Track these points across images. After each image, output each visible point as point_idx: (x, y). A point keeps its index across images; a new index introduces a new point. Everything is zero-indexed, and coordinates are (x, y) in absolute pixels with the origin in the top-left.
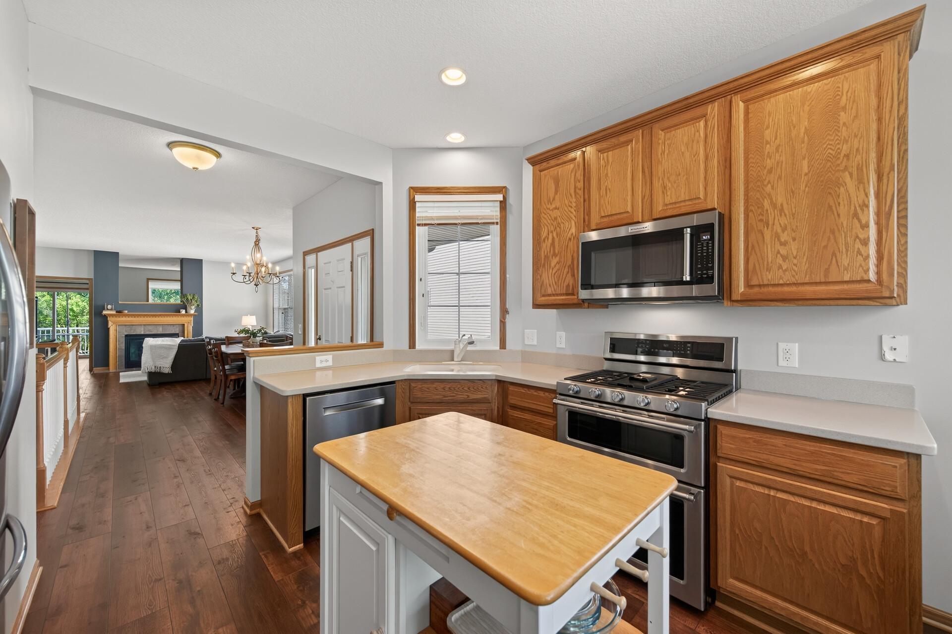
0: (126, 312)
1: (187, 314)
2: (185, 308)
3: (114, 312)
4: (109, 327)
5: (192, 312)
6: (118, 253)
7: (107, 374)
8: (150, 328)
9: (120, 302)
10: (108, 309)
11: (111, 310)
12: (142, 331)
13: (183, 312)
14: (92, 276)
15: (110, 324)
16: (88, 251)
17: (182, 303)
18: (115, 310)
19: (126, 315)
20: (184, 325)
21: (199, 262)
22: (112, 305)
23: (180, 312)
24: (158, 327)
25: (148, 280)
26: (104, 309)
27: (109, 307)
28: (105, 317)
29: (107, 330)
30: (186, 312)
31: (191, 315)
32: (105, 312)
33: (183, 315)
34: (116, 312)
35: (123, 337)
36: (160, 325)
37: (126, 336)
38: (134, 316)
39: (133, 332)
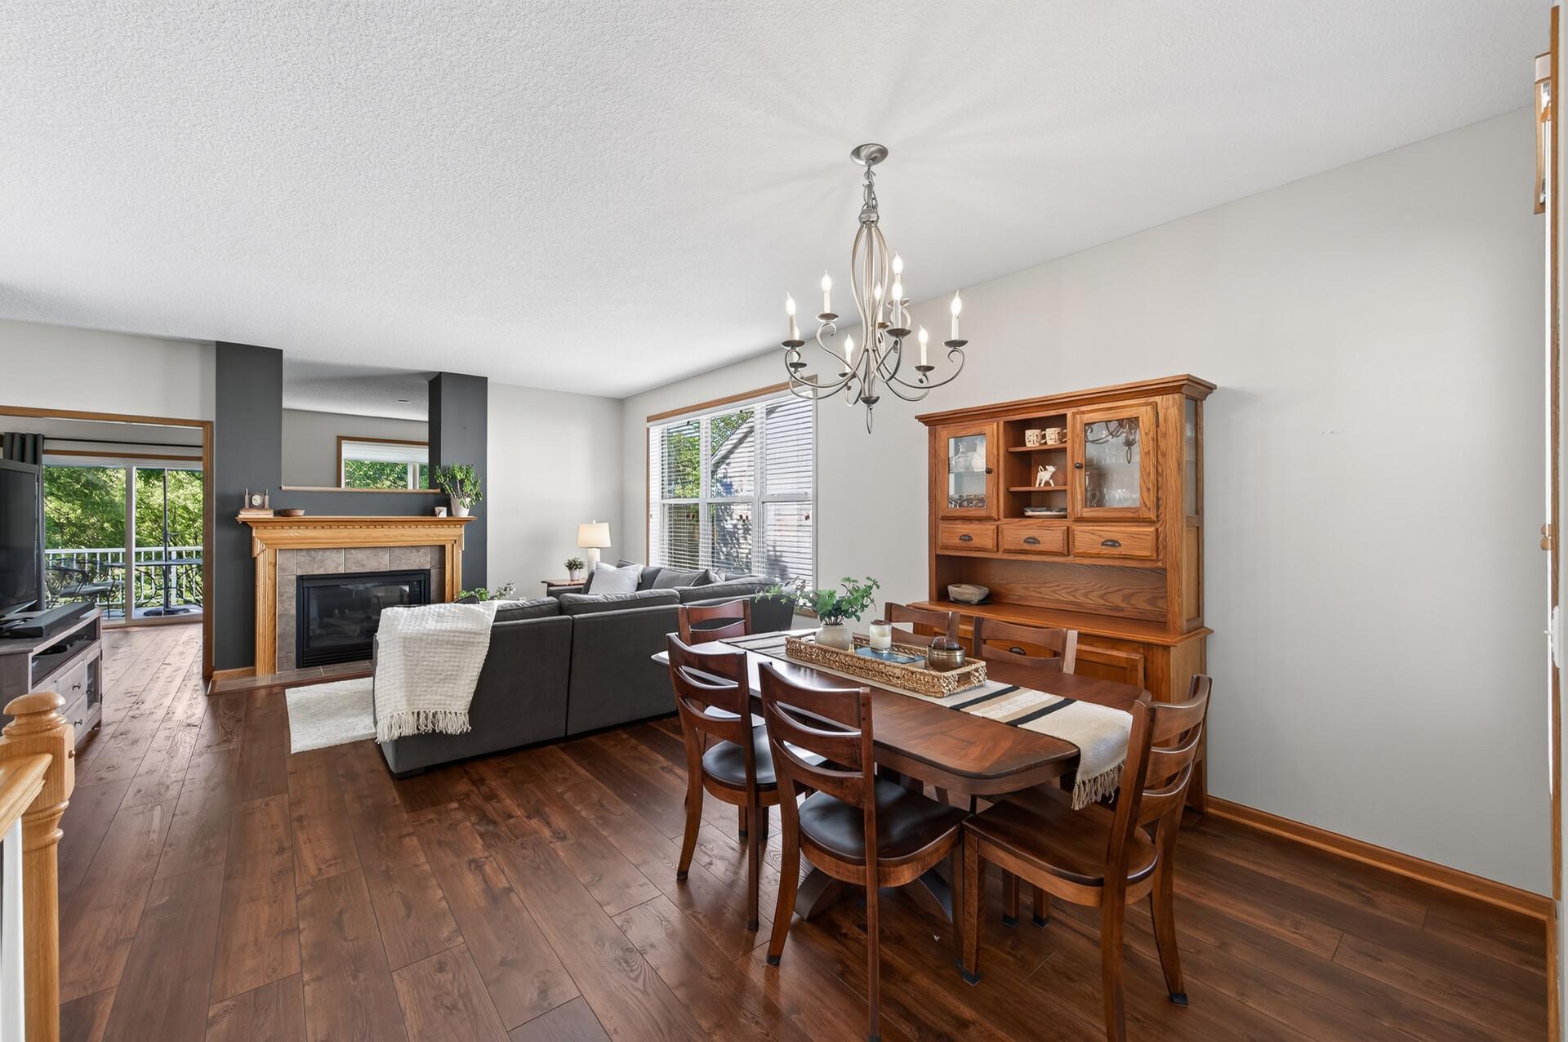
0: (301, 513)
1: (452, 521)
2: (446, 503)
3: (268, 515)
4: (255, 554)
5: (464, 513)
6: (278, 353)
7: (251, 692)
8: (360, 556)
9: (284, 488)
10: (251, 506)
11: (262, 507)
12: (339, 565)
13: (443, 513)
14: (211, 416)
15: (258, 547)
16: (203, 344)
17: (437, 492)
18: (270, 507)
19: (301, 523)
20: (442, 547)
21: (476, 387)
22: (263, 493)
23: (433, 513)
24: (381, 553)
25: (340, 439)
26: (242, 506)
27: (257, 500)
28: (247, 526)
29: (252, 561)
30: (449, 513)
31: (461, 521)
32: (244, 515)
33: (442, 522)
34: (277, 513)
35: (290, 581)
36: (388, 547)
37: (300, 578)
38: (324, 524)
39: (319, 568)
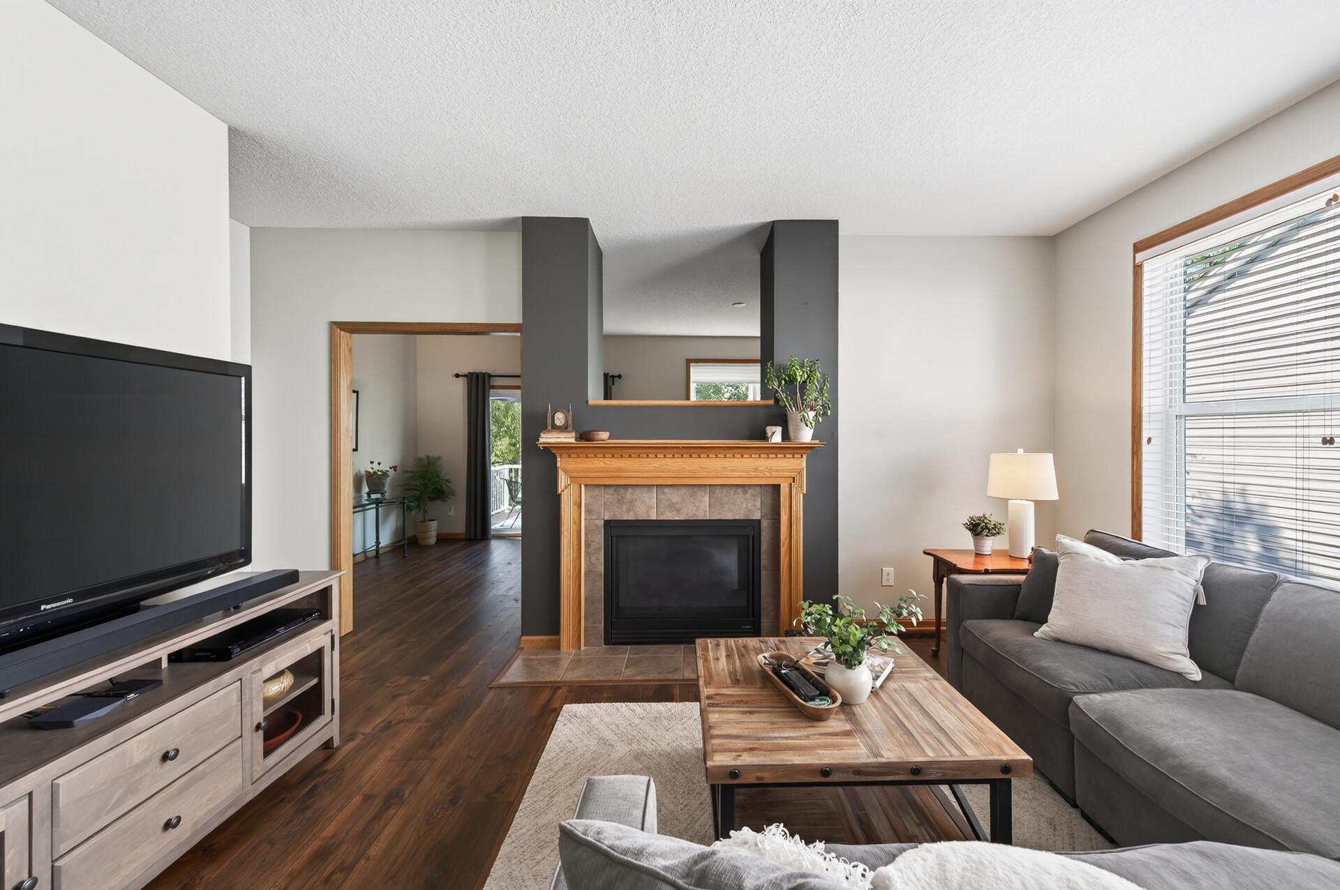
0: (604, 435)
1: (789, 447)
2: (782, 420)
3: (568, 438)
4: (560, 491)
5: (806, 435)
8: (674, 496)
9: (587, 403)
10: (554, 427)
11: (564, 429)
12: (650, 507)
13: (776, 435)
15: (563, 480)
17: (771, 402)
18: (574, 429)
19: (605, 450)
20: (777, 488)
22: (566, 411)
23: (764, 437)
24: (700, 493)
25: (689, 362)
27: (560, 419)
28: (549, 453)
29: (557, 499)
30: (786, 436)
31: (802, 448)
32: (548, 437)
33: (776, 449)
34: (578, 437)
35: (596, 526)
36: (706, 485)
37: (608, 524)
39: (628, 511)
